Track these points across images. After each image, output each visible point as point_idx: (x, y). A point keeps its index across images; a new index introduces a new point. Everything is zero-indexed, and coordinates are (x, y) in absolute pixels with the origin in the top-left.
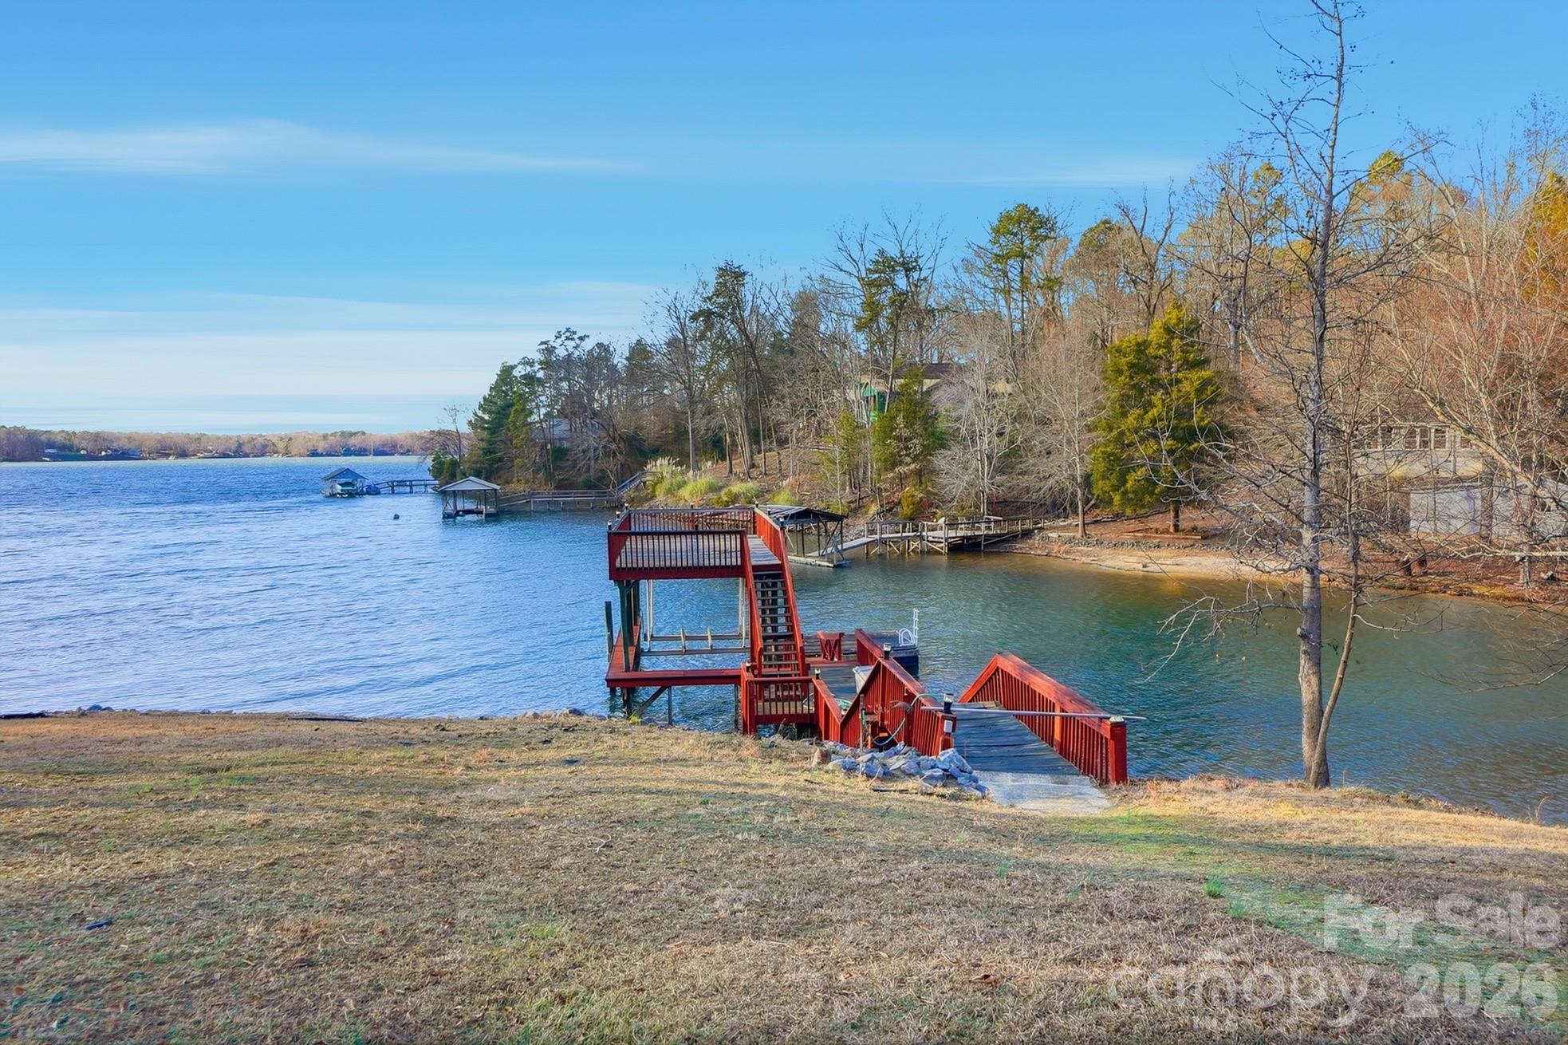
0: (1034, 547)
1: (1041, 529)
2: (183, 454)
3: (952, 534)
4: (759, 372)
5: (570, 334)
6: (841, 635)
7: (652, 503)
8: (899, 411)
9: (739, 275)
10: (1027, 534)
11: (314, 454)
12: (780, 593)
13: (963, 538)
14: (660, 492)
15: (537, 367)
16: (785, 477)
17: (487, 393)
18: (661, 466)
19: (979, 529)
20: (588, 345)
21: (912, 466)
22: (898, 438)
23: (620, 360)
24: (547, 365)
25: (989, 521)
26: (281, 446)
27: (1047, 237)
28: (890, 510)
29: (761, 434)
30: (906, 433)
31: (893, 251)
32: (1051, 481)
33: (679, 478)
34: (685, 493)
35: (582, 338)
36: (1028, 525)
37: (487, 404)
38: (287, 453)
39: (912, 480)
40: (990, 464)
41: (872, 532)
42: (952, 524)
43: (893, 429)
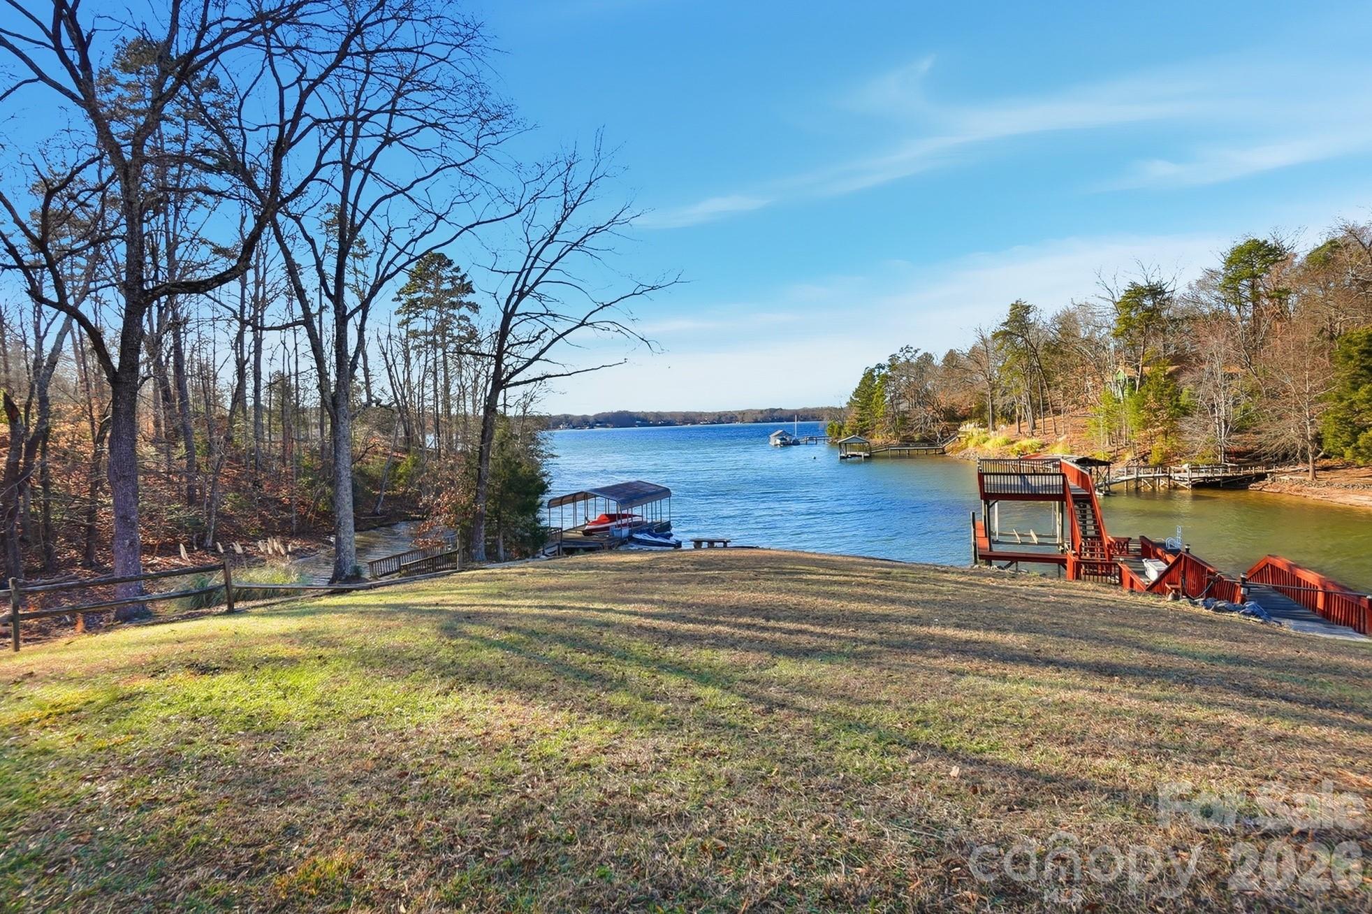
0: (1267, 488)
1: (1272, 473)
2: (694, 423)
3: (1195, 475)
4: (1041, 367)
5: (908, 349)
6: (1130, 539)
7: (965, 451)
8: (1149, 390)
9: (1027, 309)
10: (1261, 477)
11: (756, 421)
12: (1089, 512)
13: (1204, 478)
14: (971, 444)
15: (887, 369)
16: (1059, 435)
17: (857, 386)
18: (969, 427)
19: (1217, 472)
20: (919, 354)
21: (1161, 428)
22: (1149, 409)
23: (938, 361)
24: (892, 367)
25: (1226, 467)
26: (739, 417)
27: (1276, 261)
28: (1143, 457)
29: (1042, 407)
30: (1155, 406)
31: (1142, 283)
32: (1283, 440)
33: (984, 436)
34: (988, 445)
35: (916, 351)
36: (1260, 470)
37: (857, 393)
38: (743, 421)
39: (1161, 437)
40: (1226, 427)
41: (1129, 473)
42: (1195, 468)
43: (1145, 403)
